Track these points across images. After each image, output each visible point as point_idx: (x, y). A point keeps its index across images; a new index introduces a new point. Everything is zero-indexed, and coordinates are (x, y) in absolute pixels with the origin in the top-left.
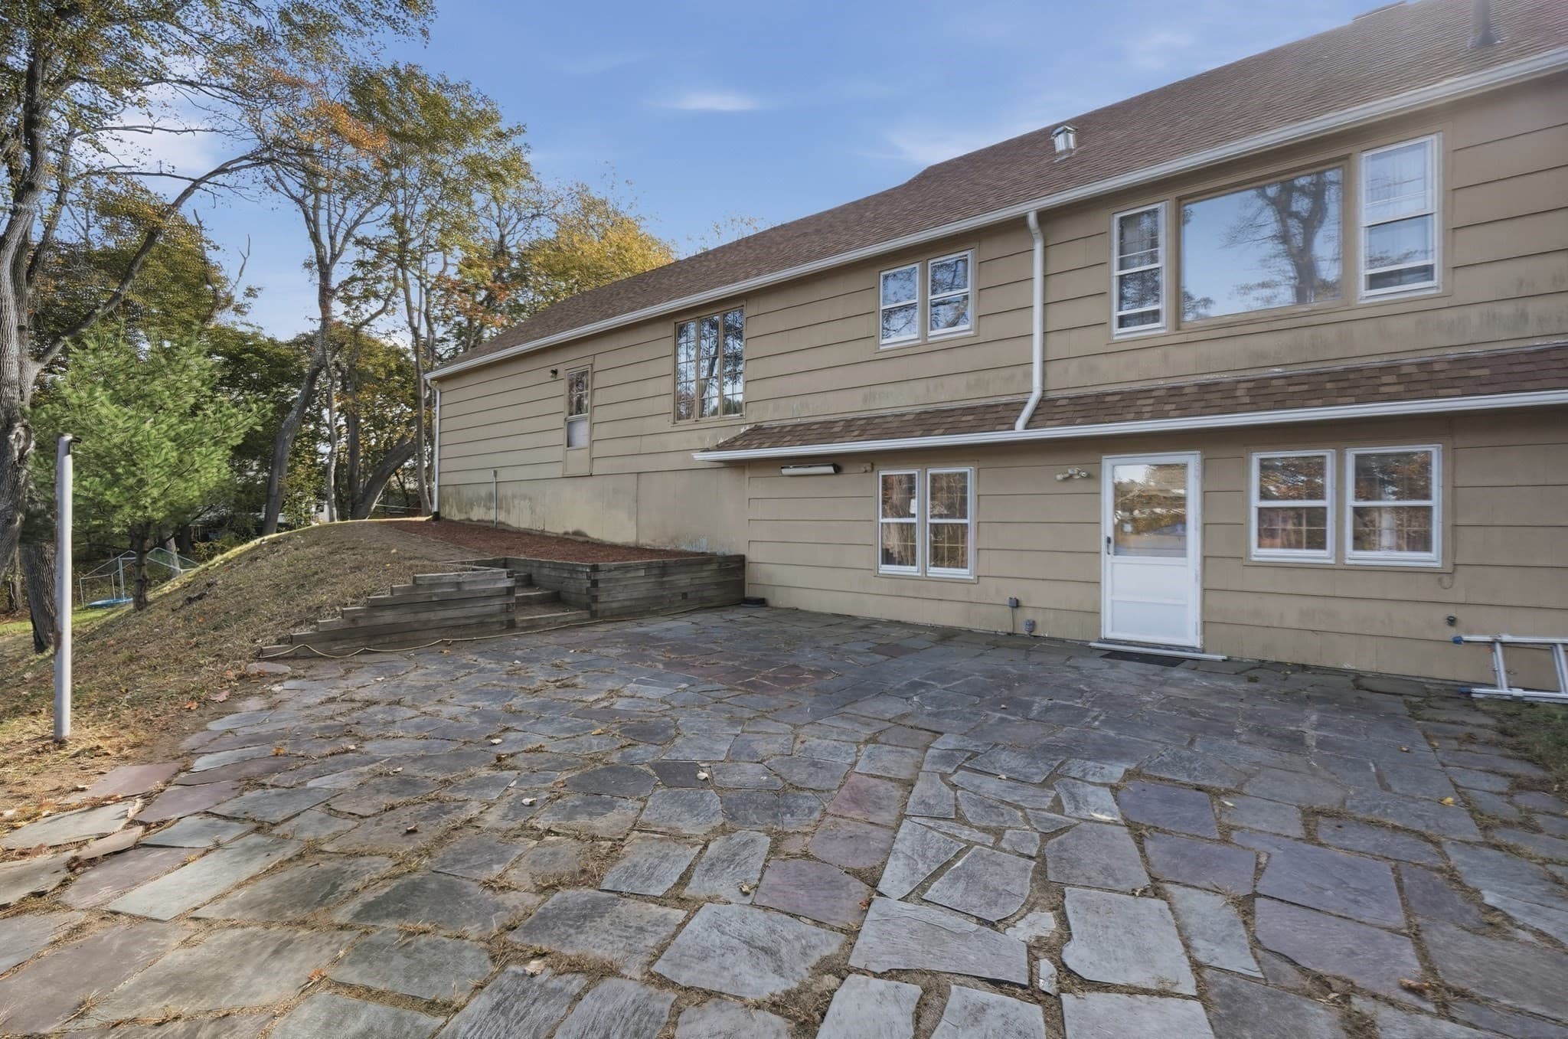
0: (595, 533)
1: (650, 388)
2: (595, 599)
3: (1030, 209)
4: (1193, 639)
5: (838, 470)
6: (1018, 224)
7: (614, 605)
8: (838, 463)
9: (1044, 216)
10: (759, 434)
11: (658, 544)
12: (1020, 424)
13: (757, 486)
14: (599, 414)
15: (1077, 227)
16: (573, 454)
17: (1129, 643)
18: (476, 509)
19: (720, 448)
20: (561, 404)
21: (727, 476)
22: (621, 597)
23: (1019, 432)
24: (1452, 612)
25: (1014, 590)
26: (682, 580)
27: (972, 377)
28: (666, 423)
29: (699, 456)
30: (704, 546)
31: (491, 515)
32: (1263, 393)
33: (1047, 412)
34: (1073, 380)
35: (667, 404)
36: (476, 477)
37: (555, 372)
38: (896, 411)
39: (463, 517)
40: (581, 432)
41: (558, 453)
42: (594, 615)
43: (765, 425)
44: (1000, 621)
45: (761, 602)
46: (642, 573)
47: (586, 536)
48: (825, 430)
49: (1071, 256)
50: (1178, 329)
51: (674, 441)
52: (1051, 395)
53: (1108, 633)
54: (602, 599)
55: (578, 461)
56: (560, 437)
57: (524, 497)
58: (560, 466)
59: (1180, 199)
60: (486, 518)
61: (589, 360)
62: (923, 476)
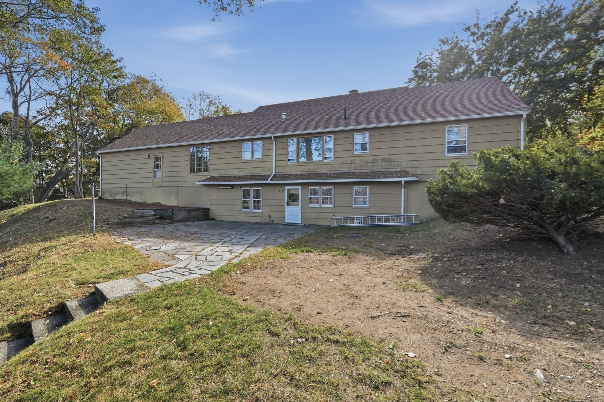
0: (163, 203)
1: (182, 164)
2: (173, 218)
3: (272, 135)
4: (300, 222)
5: (233, 187)
6: (271, 137)
7: (178, 219)
8: (233, 186)
9: (275, 137)
10: (213, 178)
11: (184, 206)
12: (269, 180)
13: (212, 191)
14: (165, 169)
15: (281, 140)
16: (155, 180)
17: (289, 223)
18: (118, 196)
19: (203, 181)
20: (152, 165)
21: (205, 188)
22: (179, 217)
23: (269, 182)
24: (334, 214)
25: (269, 214)
26: (194, 214)
27: (262, 168)
28: (187, 173)
29: (197, 183)
30: (198, 206)
31: (125, 198)
32: (309, 177)
33: (275, 177)
34: (280, 171)
35: (187, 168)
36: (119, 186)
37: (149, 156)
38: (246, 175)
39: (112, 198)
40: (159, 174)
41: (151, 180)
42: (173, 221)
43: (215, 176)
44: (267, 220)
45: (214, 219)
46: (184, 212)
47: (160, 204)
48: (229, 178)
49: (280, 146)
50: (298, 163)
51: (189, 178)
52: (276, 174)
53: (286, 221)
54: (175, 217)
55: (157, 182)
56: (152, 175)
57: (137, 192)
58: (152, 183)
59: (298, 138)
60: (123, 198)
61: (162, 154)
62: (252, 190)
